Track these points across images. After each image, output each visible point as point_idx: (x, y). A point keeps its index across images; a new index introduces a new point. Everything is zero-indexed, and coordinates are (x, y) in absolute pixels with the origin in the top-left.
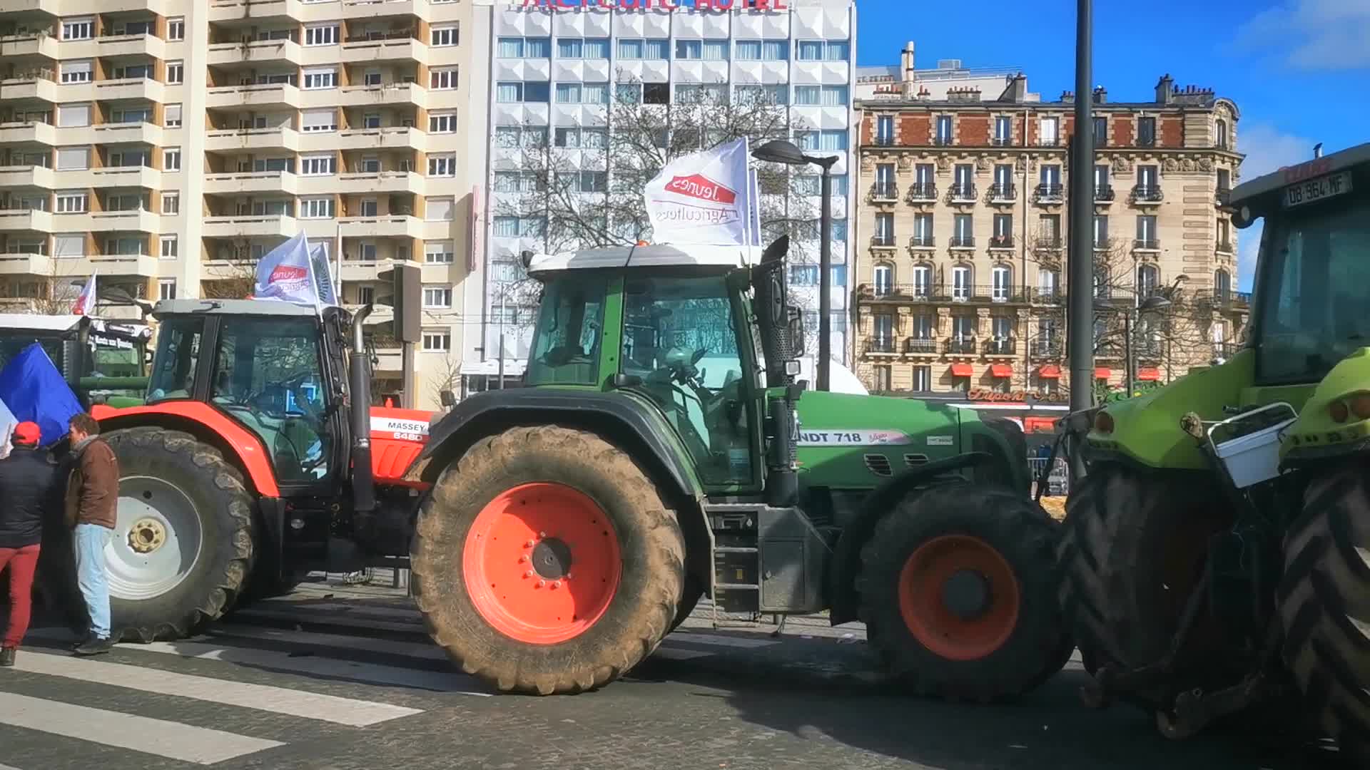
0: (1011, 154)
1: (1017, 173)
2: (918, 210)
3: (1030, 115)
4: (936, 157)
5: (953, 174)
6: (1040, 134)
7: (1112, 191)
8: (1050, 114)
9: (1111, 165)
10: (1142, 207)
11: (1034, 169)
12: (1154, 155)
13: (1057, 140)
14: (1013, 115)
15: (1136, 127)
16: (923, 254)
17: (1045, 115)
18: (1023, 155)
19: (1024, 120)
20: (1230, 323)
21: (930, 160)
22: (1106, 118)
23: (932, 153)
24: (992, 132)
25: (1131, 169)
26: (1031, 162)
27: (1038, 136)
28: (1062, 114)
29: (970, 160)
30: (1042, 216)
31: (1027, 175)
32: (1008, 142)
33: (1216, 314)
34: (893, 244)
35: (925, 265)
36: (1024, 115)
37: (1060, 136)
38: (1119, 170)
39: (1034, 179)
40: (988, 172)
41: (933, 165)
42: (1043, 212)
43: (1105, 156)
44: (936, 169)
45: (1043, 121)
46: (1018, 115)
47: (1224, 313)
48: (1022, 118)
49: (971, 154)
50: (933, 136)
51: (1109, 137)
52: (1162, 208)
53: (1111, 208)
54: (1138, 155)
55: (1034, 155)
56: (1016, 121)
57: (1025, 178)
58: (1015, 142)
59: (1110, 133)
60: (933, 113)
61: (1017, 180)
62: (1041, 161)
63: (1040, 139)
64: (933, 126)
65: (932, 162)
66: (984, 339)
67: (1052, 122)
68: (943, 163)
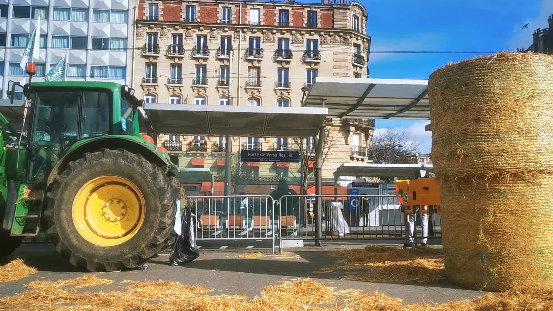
0: (231, 29)
1: (234, 41)
2: (173, 62)
3: (243, 7)
4: (185, 29)
5: (195, 40)
6: (249, 18)
7: (291, 53)
8: (255, 6)
9: (291, 38)
10: (309, 63)
11: (245, 39)
12: (316, 32)
13: (260, 22)
14: (233, 6)
15: (306, 16)
16: (175, 89)
17: (252, 7)
18: (238, 30)
19: (239, 10)
20: (363, 135)
21: (181, 31)
22: (288, 11)
23: (182, 27)
24: (220, 16)
25: (303, 41)
26: (243, 34)
27: (248, 20)
28: (262, 7)
29: (205, 32)
30: (250, 68)
31: (240, 42)
32: (229, 23)
33: (352, 129)
34: (156, 82)
35: (177, 96)
36: (239, 7)
37: (261, 20)
38: (296, 41)
39: (246, 45)
40: (217, 40)
41: (182, 34)
42: (250, 65)
43: (287, 32)
44: (184, 37)
45: (251, 11)
46: (236, 6)
47: (357, 128)
48: (239, 8)
49: (206, 28)
50: (183, 17)
51: (290, 21)
52: (321, 64)
53: (291, 64)
54: (307, 32)
55: (245, 30)
56: (234, 10)
57: (239, 44)
58: (234, 22)
59: (291, 19)
60: (183, 3)
61: (234, 44)
62: (249, 34)
63: (249, 21)
64: (183, 11)
65: (182, 32)
66: (214, 142)
67: (256, 12)
68: (188, 33)
